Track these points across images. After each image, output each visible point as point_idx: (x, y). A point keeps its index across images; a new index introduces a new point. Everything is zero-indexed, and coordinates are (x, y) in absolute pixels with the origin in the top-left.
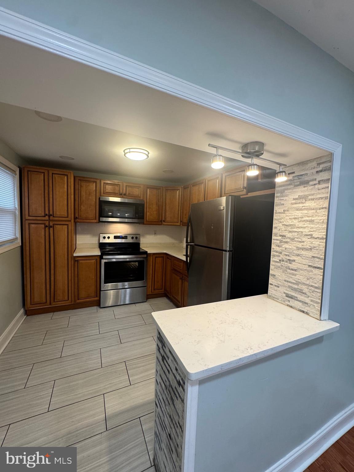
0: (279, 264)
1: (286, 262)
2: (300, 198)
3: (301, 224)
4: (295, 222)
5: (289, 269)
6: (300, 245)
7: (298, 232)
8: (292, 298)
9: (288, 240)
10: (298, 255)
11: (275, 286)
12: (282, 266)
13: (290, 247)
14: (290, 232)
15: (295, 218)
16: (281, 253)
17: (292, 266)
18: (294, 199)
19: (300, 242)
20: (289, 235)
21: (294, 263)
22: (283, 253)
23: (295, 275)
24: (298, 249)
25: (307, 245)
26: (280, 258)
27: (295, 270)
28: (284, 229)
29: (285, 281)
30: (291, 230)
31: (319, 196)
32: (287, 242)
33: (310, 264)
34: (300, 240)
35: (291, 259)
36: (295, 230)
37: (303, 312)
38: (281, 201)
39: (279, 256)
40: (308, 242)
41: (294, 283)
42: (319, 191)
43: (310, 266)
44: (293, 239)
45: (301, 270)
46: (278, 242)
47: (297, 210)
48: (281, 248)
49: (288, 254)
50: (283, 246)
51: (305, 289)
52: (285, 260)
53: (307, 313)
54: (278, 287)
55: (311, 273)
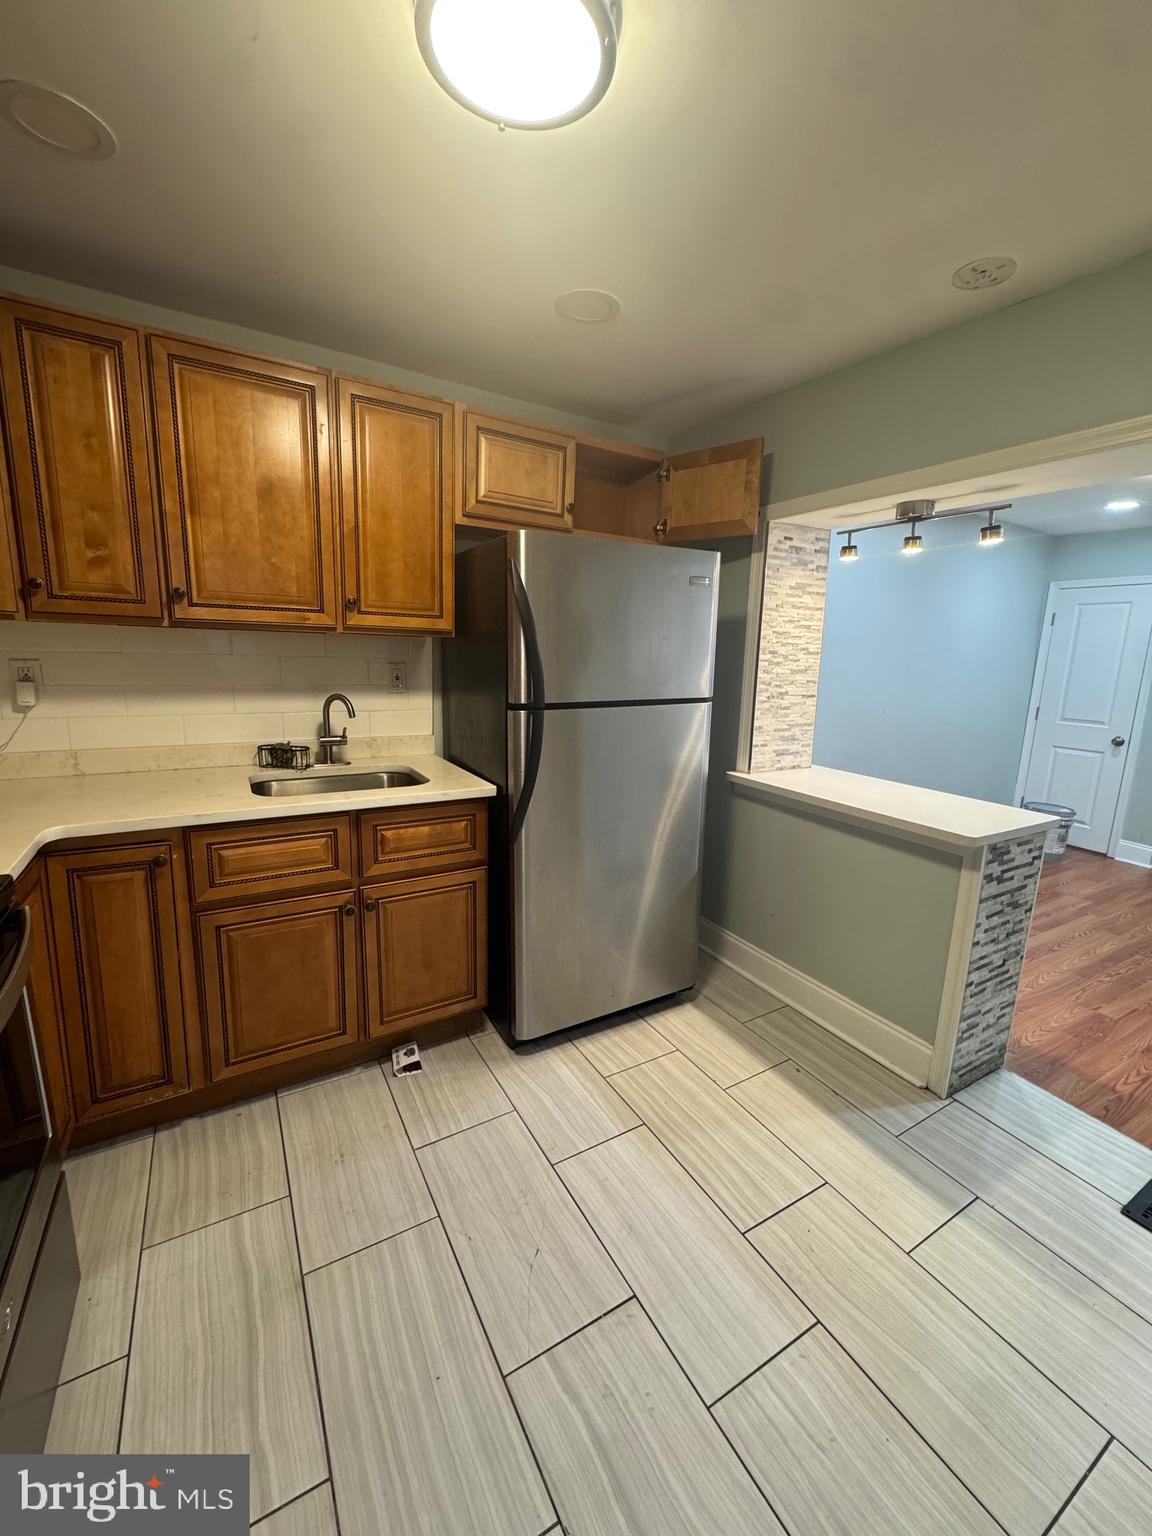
0: (767, 705)
1: (778, 697)
2: (799, 587)
3: (796, 632)
4: (789, 628)
5: (781, 709)
6: (794, 666)
7: (793, 644)
8: (782, 754)
9: (781, 659)
10: (792, 683)
11: (762, 746)
12: (772, 706)
13: (784, 671)
14: (784, 645)
15: (790, 621)
16: (769, 684)
17: (785, 703)
18: (791, 588)
19: (795, 661)
20: (782, 650)
21: (786, 697)
22: (774, 683)
23: (787, 716)
24: (793, 672)
25: (802, 665)
26: (769, 694)
27: (787, 708)
28: (775, 641)
29: (775, 730)
30: (785, 642)
31: (816, 590)
32: (778, 664)
33: (804, 693)
34: (794, 658)
35: (783, 690)
36: (790, 641)
37: (794, 767)
38: (773, 586)
39: (767, 690)
40: (805, 661)
41: (786, 730)
42: (817, 583)
43: (804, 696)
44: (786, 657)
45: (795, 704)
46: (766, 663)
47: (794, 607)
48: (770, 676)
49: (779, 683)
50: (774, 671)
51: (797, 731)
52: (775, 695)
53: (799, 767)
54: (766, 745)
55: (804, 707)
